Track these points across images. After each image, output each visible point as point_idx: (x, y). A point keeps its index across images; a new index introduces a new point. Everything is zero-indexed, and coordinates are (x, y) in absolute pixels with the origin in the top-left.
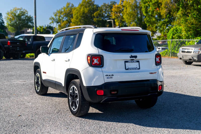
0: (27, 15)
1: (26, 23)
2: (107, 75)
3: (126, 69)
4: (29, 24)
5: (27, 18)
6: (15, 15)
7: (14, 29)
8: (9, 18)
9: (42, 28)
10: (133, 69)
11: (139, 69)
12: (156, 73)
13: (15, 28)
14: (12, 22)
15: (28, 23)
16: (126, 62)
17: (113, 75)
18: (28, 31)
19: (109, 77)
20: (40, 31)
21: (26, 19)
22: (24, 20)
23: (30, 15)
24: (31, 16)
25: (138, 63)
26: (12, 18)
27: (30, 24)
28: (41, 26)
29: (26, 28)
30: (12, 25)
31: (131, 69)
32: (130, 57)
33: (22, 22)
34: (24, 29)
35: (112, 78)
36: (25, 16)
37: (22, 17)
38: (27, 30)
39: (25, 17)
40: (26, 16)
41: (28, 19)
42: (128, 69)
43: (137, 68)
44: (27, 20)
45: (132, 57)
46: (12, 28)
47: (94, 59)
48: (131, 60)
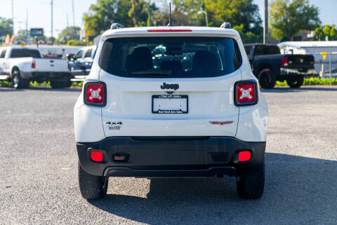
0: (306, 5)
1: (304, 20)
2: (110, 123)
3: (153, 112)
4: (310, 24)
5: (306, 11)
6: (285, 7)
7: (282, 33)
8: (274, 13)
9: (332, 30)
10: (170, 112)
11: (187, 112)
12: (231, 122)
13: (283, 31)
14: (279, 21)
15: (308, 19)
16: (154, 97)
17: (121, 123)
18: (309, 36)
19: (114, 126)
20: (329, 34)
21: (304, 13)
22: (301, 16)
23: (313, 6)
24: (315, 7)
25: (185, 100)
26: (278, 12)
27: (312, 21)
28: (331, 25)
29: (305, 31)
30: (278, 26)
31: (164, 112)
32: (162, 87)
33: (298, 19)
34: (301, 32)
35: (119, 128)
36: (303, 7)
37: (298, 9)
38: (307, 34)
39: (304, 10)
40: (306, 8)
41: (308, 13)
42: (157, 112)
43: (180, 110)
44: (306, 15)
45: (165, 86)
46: (278, 30)
47: (91, 90)
48: (167, 94)
